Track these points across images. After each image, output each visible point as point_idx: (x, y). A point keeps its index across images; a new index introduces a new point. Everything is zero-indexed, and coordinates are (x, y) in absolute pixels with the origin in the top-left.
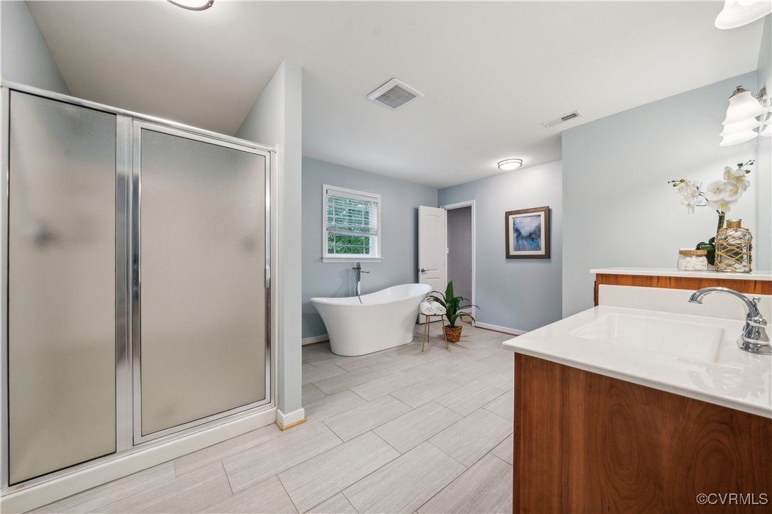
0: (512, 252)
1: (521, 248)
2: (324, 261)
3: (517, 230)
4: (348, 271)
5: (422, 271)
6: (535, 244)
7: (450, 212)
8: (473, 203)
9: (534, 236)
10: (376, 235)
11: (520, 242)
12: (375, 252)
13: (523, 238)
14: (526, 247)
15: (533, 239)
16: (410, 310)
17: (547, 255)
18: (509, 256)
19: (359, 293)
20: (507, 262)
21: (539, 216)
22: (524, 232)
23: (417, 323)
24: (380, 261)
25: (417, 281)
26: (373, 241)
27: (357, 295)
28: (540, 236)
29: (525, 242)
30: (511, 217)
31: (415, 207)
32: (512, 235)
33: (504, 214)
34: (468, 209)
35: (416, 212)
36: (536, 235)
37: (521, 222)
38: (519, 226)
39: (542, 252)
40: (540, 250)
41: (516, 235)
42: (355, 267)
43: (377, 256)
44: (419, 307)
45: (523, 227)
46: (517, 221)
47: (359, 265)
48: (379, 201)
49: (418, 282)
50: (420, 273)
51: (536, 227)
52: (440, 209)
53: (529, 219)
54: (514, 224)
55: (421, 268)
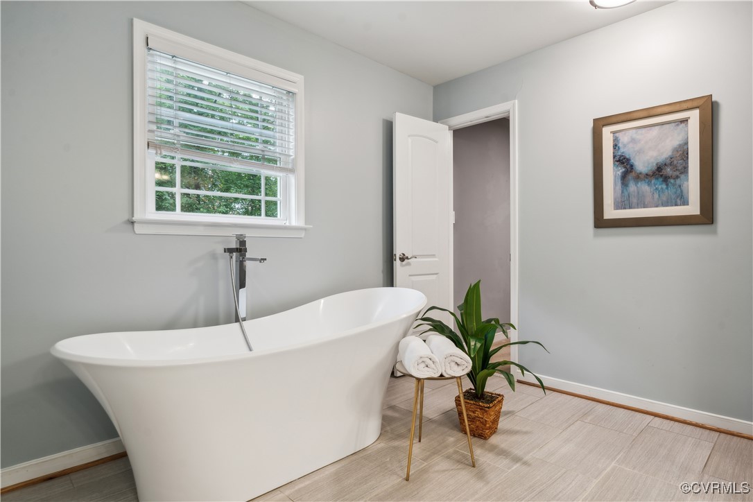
0: (610, 213)
1: (635, 200)
2: (138, 229)
3: (622, 161)
4: (214, 256)
5: (402, 259)
6: (671, 192)
7: (460, 134)
8: (512, 108)
9: (668, 171)
10: (292, 171)
11: (632, 187)
12: (291, 213)
13: (638, 177)
14: (648, 200)
15: (666, 179)
16: (374, 359)
17: (707, 216)
18: (600, 222)
19: (242, 314)
20: (595, 235)
21: (685, 121)
22: (643, 164)
23: (393, 374)
24: (302, 235)
25: (390, 281)
26: (286, 187)
27: (237, 320)
28: (685, 170)
29: (645, 188)
30: (607, 132)
31: (387, 117)
32: (610, 172)
33: (591, 124)
34: (501, 125)
35: (389, 129)
36: (675, 168)
37: (633, 140)
38: (627, 150)
39: (693, 208)
40: (684, 202)
41: (621, 170)
42: (234, 245)
43: (294, 222)
44: (396, 349)
45: (640, 152)
46: (624, 139)
47: (243, 243)
48: (298, 89)
49: (392, 285)
50: (397, 263)
51: (676, 150)
52: (438, 125)
53: (655, 131)
54: (615, 146)
55: (398, 252)
